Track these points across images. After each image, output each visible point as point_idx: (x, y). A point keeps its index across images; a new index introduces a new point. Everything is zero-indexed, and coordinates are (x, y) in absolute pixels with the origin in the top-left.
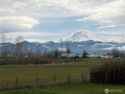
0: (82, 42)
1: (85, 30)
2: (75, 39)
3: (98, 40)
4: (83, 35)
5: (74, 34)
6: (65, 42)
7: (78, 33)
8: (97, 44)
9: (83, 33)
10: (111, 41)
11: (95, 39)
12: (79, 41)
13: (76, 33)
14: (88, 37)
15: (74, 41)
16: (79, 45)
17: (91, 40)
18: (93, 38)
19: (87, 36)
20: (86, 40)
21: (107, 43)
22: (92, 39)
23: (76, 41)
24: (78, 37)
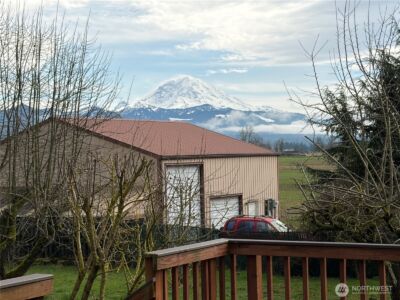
0: (181, 110)
1: (191, 78)
2: (161, 102)
3: (226, 105)
4: (185, 91)
5: (161, 88)
6: (135, 110)
7: (170, 84)
8: (223, 116)
9: (184, 85)
10: (262, 109)
11: (217, 104)
12: (174, 107)
13: (165, 85)
14: (199, 96)
15: (158, 106)
16: (172, 119)
17: (207, 105)
18: (212, 100)
19: (194, 93)
20: (192, 103)
21: (250, 112)
22: (209, 102)
23: (165, 106)
24: (171, 96)
